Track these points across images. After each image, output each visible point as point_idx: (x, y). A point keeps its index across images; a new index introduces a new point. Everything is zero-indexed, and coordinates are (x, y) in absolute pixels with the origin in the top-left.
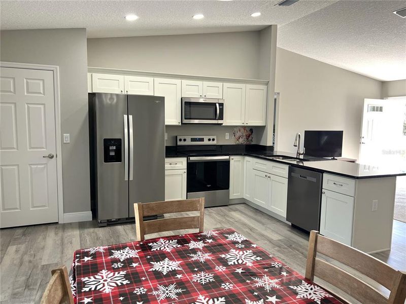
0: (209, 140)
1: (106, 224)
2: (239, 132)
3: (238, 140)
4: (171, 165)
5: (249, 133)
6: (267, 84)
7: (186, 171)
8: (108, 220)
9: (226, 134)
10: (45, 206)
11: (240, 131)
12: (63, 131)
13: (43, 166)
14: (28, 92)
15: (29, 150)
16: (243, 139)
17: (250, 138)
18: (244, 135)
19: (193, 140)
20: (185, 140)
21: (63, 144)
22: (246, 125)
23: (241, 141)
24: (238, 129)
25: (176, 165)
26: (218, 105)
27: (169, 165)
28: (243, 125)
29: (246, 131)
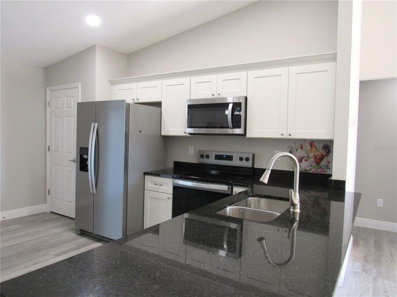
0: (241, 159)
2: (299, 149)
4: (157, 186)
5: (322, 152)
7: (171, 196)
11: (302, 148)
13: (71, 168)
15: (66, 154)
16: (309, 163)
17: (324, 163)
18: (311, 155)
19: (218, 157)
20: (207, 157)
22: (289, 137)
24: (298, 145)
25: (161, 187)
26: (231, 106)
27: (154, 186)
28: (282, 137)
29: (314, 150)
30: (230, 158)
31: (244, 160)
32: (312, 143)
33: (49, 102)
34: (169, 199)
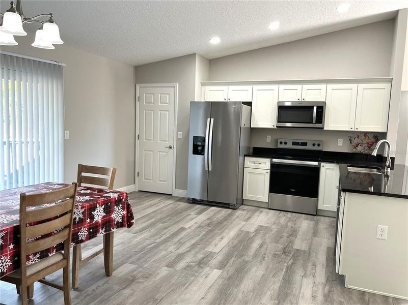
0: (314, 145)
1: (191, 202)
2: (357, 138)
3: (355, 148)
5: (373, 140)
6: (391, 81)
7: (269, 171)
8: (193, 199)
9: (339, 140)
10: (165, 181)
11: (358, 137)
12: (178, 130)
13: (165, 153)
14: (161, 103)
15: (159, 142)
16: (362, 147)
17: (374, 147)
18: (365, 142)
19: (294, 144)
20: (286, 143)
21: (178, 139)
22: (356, 130)
23: (360, 149)
24: (355, 135)
25: (260, 165)
26: (315, 108)
27: (254, 164)
28: (351, 130)
29: (367, 138)
30: (305, 144)
31: (316, 145)
32: (366, 134)
33: (139, 97)
34: (267, 173)
